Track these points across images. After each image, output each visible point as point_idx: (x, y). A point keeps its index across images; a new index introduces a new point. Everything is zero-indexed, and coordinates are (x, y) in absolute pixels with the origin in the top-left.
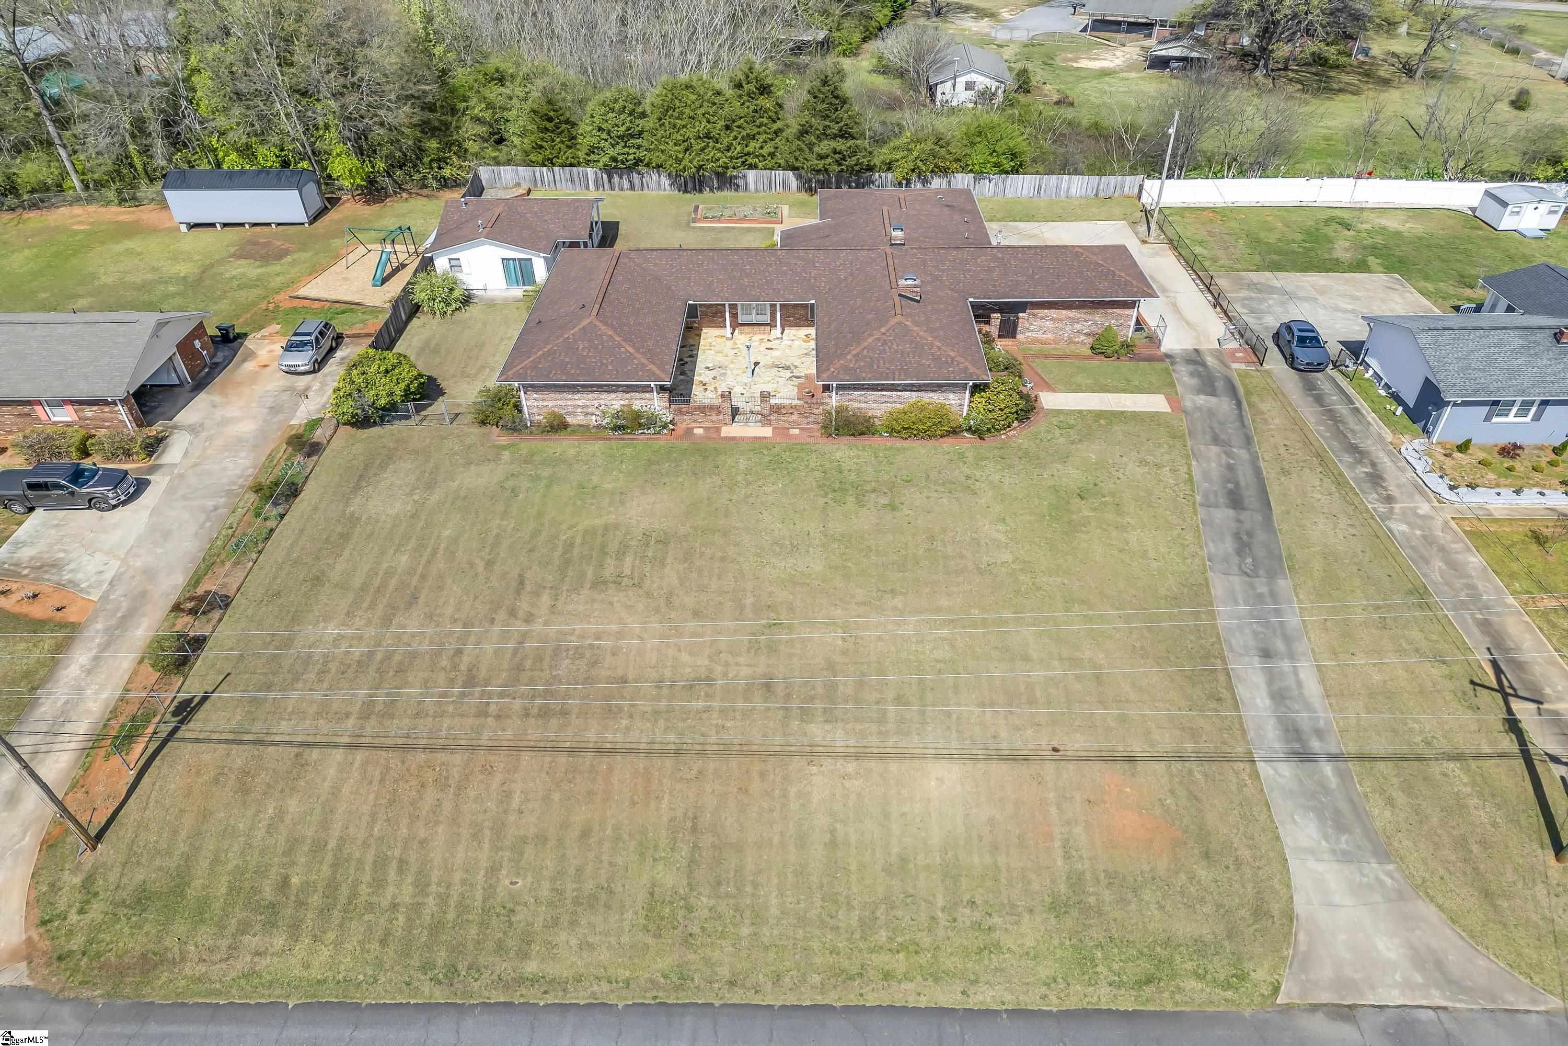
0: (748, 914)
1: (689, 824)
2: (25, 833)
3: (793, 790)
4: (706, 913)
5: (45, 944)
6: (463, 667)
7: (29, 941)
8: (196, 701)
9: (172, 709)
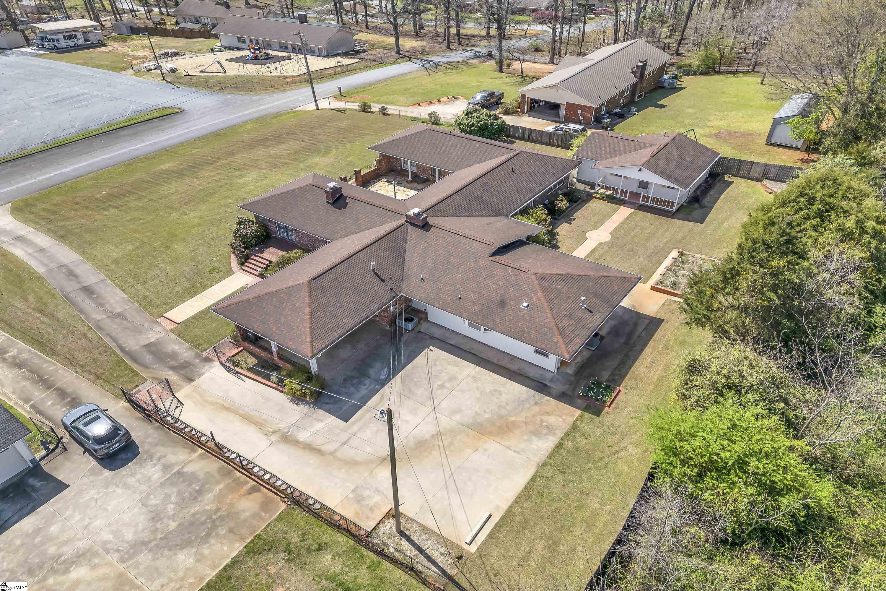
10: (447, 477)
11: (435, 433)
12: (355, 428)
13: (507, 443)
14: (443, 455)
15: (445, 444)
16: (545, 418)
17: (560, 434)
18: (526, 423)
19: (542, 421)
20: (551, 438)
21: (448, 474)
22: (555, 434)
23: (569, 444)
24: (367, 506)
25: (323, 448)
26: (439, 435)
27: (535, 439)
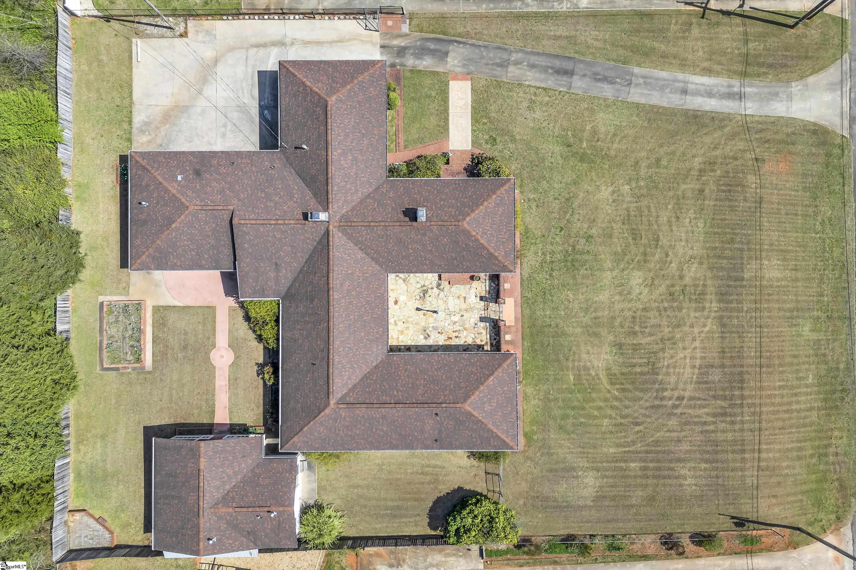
0: (819, 298)
1: (790, 320)
2: (790, 557)
3: (776, 284)
4: (819, 312)
5: (833, 527)
6: (714, 420)
7: (831, 533)
8: (735, 521)
9: (741, 529)
10: (175, 70)
11: (203, 92)
12: (250, 70)
13: (159, 108)
14: (187, 81)
15: (191, 88)
16: (149, 138)
17: (134, 130)
18: (158, 128)
19: (150, 134)
20: (138, 125)
21: (176, 71)
22: (137, 128)
23: (126, 126)
24: (201, 32)
25: (255, 49)
26: (200, 92)
27: (146, 120)
